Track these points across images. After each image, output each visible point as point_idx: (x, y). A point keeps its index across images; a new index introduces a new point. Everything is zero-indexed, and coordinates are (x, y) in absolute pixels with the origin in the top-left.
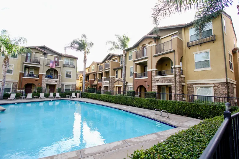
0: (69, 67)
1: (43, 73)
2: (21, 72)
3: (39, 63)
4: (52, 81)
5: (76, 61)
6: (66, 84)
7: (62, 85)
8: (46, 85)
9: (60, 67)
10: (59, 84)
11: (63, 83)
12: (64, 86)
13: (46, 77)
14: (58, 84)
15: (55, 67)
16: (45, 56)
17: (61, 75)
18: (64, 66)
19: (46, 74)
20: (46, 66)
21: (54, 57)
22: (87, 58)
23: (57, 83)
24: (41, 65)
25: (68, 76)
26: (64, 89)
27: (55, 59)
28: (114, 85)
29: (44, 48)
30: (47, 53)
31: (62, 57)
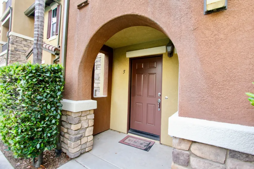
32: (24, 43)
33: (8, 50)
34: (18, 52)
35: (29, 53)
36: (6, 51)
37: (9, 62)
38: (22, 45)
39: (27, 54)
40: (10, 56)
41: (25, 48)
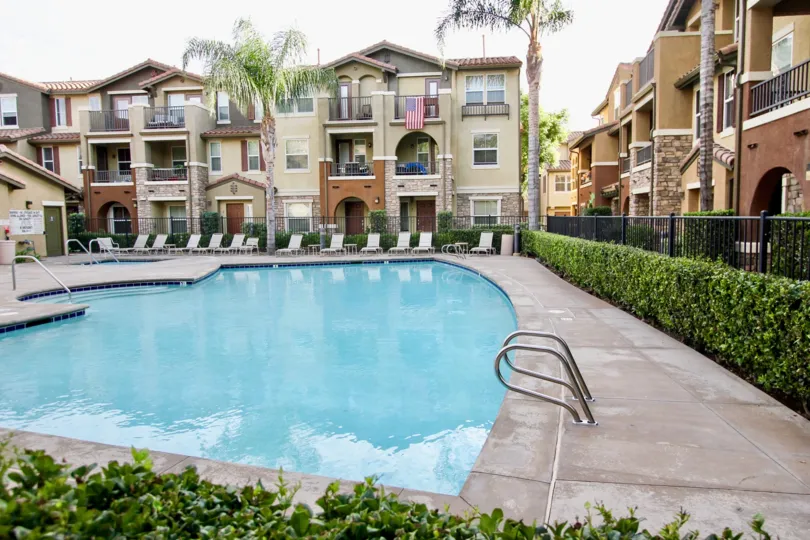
0: (486, 116)
1: (385, 155)
2: (322, 160)
3: (368, 116)
4: (418, 186)
5: (515, 78)
6: (478, 194)
7: (463, 199)
8: (398, 201)
9: (442, 123)
10: (445, 195)
11: (462, 189)
12: (472, 203)
13: (399, 171)
14: (442, 194)
15: (425, 124)
16: (393, 84)
17: (449, 156)
18: (464, 116)
19: (396, 158)
20: (392, 125)
21: (423, 80)
22: (541, 53)
23: (436, 193)
24: (375, 124)
25: (485, 157)
26: (472, 214)
27: (427, 88)
28: (679, 184)
29: (383, 51)
30: (397, 71)
31: (454, 74)
32: (677, 143)
33: (653, 164)
34: (667, 165)
35: (686, 164)
36: (649, 165)
37: (655, 184)
38: (673, 149)
39: (681, 164)
40: (656, 173)
41: (679, 154)
